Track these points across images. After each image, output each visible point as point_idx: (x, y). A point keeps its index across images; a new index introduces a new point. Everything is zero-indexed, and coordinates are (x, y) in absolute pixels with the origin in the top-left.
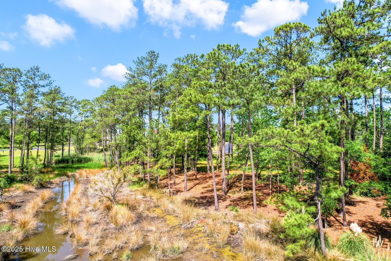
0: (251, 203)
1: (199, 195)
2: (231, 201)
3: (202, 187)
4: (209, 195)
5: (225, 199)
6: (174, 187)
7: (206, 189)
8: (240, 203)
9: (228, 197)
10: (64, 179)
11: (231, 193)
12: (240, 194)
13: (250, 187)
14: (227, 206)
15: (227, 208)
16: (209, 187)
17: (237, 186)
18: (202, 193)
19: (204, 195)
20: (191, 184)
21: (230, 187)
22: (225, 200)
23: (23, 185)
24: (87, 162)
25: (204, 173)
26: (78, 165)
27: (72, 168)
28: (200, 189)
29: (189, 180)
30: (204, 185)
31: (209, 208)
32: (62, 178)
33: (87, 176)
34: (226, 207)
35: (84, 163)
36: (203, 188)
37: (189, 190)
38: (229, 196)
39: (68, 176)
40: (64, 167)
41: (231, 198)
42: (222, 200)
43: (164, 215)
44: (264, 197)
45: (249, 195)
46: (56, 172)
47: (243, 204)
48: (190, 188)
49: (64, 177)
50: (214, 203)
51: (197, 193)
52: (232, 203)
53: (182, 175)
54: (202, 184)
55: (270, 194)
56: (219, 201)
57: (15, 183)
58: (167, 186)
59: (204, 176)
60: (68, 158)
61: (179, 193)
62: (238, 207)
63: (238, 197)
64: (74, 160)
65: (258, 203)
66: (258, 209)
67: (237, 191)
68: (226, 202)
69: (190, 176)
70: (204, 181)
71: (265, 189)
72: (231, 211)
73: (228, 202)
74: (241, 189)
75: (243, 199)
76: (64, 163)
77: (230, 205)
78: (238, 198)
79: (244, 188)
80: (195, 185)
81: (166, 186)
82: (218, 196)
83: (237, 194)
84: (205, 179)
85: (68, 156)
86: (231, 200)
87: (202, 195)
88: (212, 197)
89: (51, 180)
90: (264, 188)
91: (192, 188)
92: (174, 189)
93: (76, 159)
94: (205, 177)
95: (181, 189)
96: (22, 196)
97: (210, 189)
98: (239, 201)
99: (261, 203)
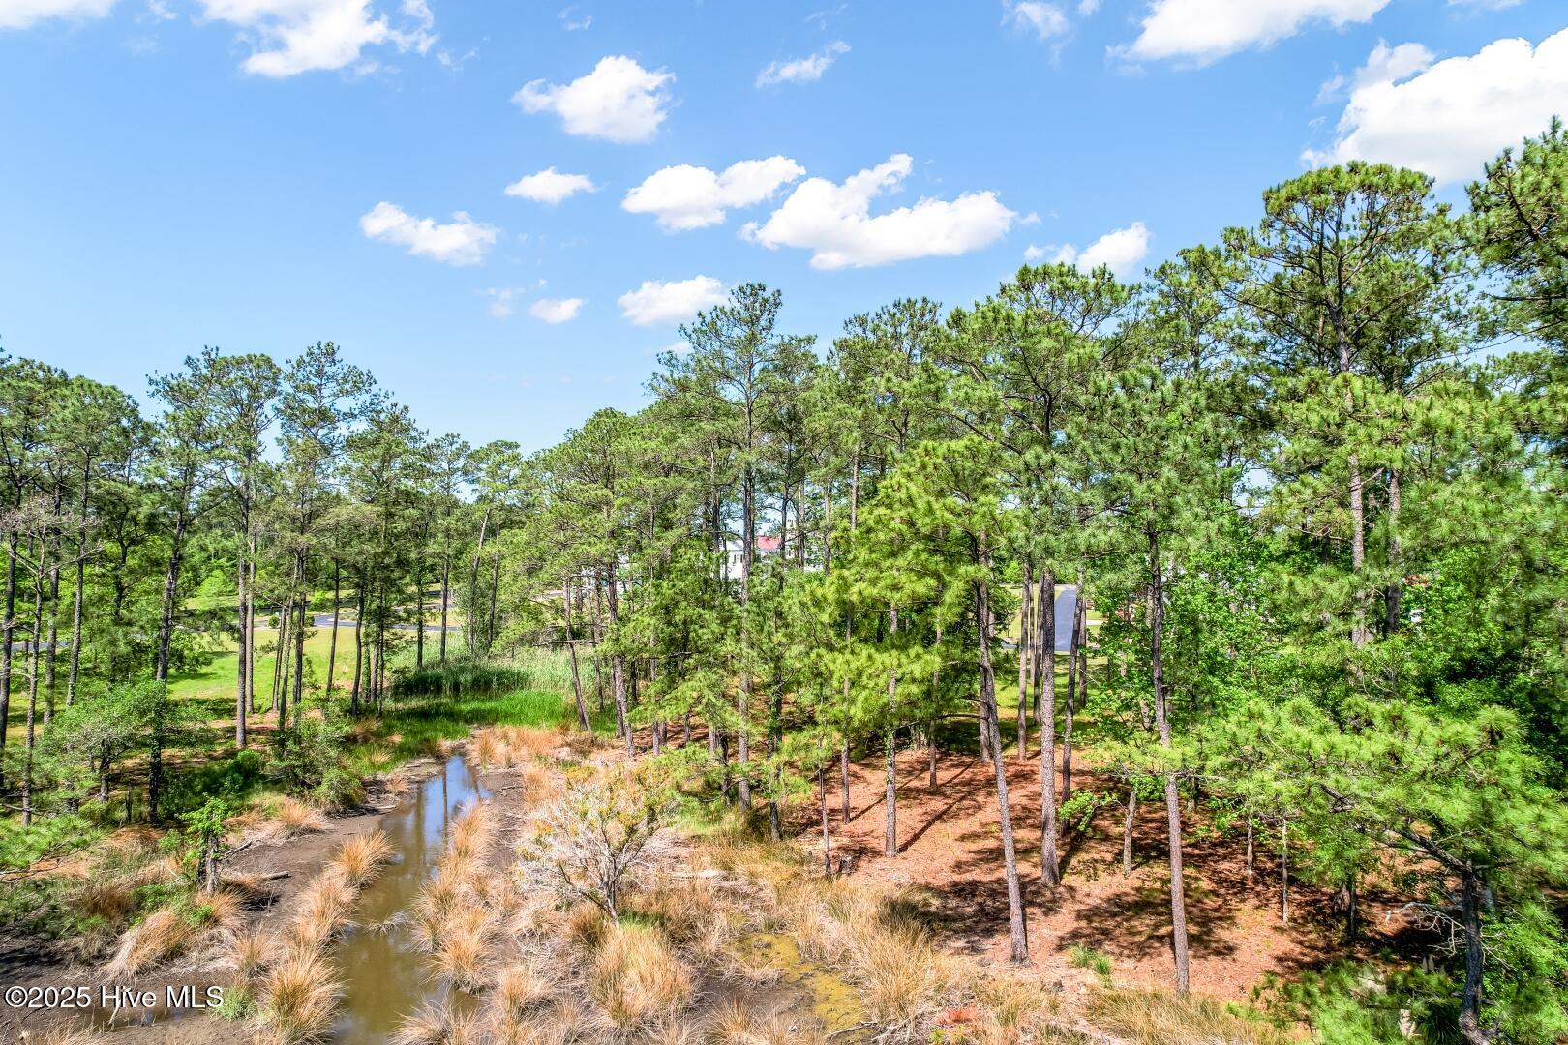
0: (1163, 931)
1: (945, 878)
2: (1080, 915)
3: (959, 833)
4: (987, 878)
5: (1054, 901)
6: (844, 827)
7: (974, 846)
8: (1119, 925)
9: (1066, 895)
10: (424, 771)
11: (1080, 872)
12: (1119, 878)
13: (1160, 841)
14: (1062, 939)
15: (1060, 948)
16: (987, 835)
17: (1107, 838)
18: (959, 866)
19: (968, 877)
20: (911, 817)
21: (1073, 839)
22: (1051, 909)
23: (282, 798)
24: (508, 688)
25: (967, 759)
26: (475, 705)
27: (453, 716)
28: (950, 841)
29: (905, 794)
30: (965, 825)
31: (988, 944)
32: (418, 762)
33: (509, 760)
34: (1057, 942)
35: (498, 698)
36: (963, 838)
37: (903, 849)
38: (1071, 889)
39: (441, 758)
40: (423, 715)
41: (1079, 897)
42: (1040, 905)
43: (806, 969)
44: (1220, 901)
45: (1158, 885)
46: (397, 739)
47: (1131, 932)
48: (908, 837)
49: (427, 760)
50: (1008, 919)
51: (936, 864)
52: (1083, 923)
53: (876, 768)
54: (956, 816)
55: (1250, 884)
56: (1029, 910)
57: (257, 791)
58: (818, 823)
59: (967, 775)
60: (439, 671)
61: (863, 864)
62: (1108, 946)
63: (1109, 892)
64: (462, 680)
65: (1194, 929)
66: (1194, 965)
67: (1104, 861)
68: (1059, 917)
69: (910, 773)
70: (966, 803)
71: (1225, 858)
72: (1079, 965)
73: (1065, 921)
74: (1120, 854)
75: (1129, 907)
76: (425, 691)
77: (1075, 935)
78: (1109, 900)
79: (1137, 848)
80: (930, 823)
81: (812, 823)
82: (1022, 888)
83: (1104, 877)
84: (970, 788)
85: (438, 665)
86: (1078, 907)
87: (957, 878)
88: (998, 890)
89: (381, 776)
90: (1222, 851)
91: (916, 837)
92: (845, 840)
93: (469, 678)
94: (968, 783)
95: (872, 843)
96: (281, 848)
97: (991, 843)
98: (1114, 915)
99: (1209, 932)
